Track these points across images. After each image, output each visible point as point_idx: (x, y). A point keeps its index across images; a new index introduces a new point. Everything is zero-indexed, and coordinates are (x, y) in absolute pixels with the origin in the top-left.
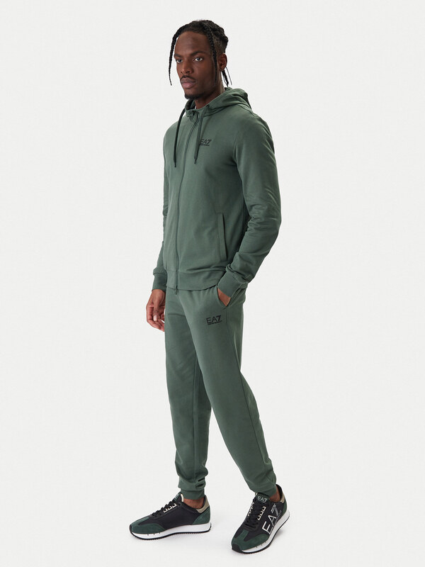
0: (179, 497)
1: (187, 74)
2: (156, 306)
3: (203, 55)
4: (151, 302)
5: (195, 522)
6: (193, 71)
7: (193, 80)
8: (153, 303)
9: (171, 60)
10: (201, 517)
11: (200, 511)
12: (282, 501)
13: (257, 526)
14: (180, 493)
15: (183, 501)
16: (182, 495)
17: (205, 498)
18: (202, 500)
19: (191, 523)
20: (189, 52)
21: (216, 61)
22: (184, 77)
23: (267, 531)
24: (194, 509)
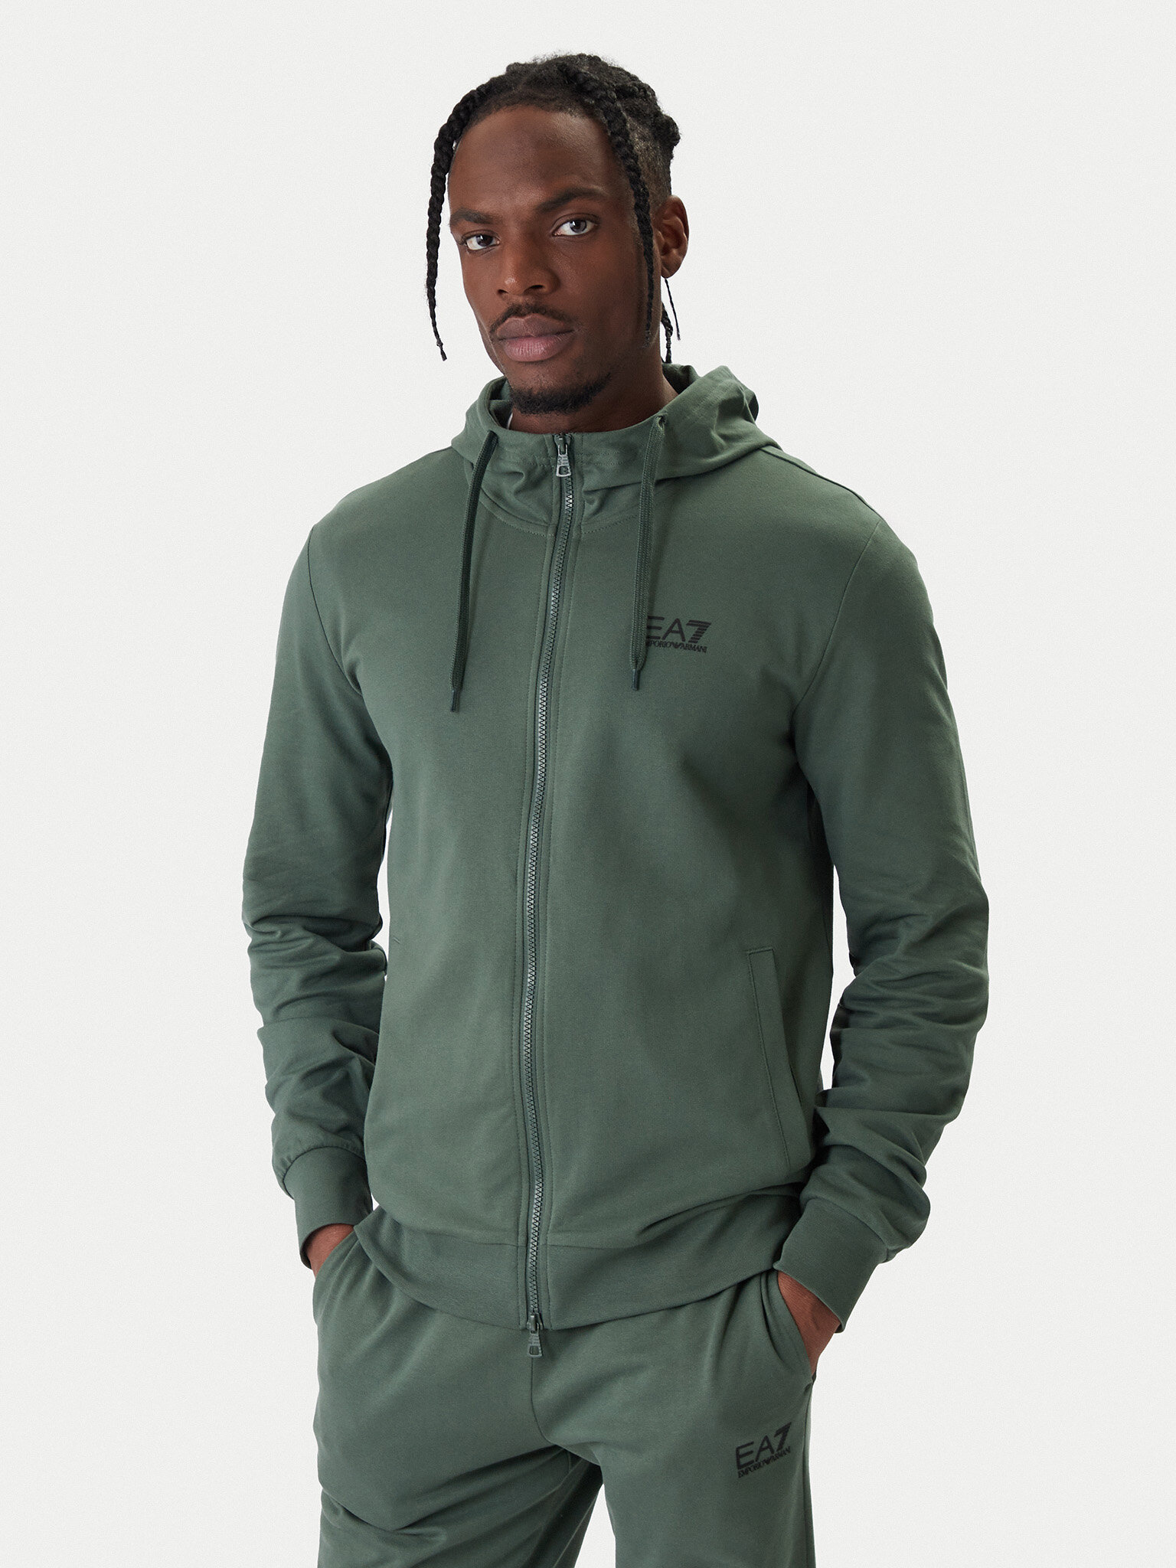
1: (530, 300)
3: (595, 207)
6: (556, 282)
7: (557, 325)
9: (433, 243)
20: (529, 197)
21: (646, 233)
22: (515, 311)
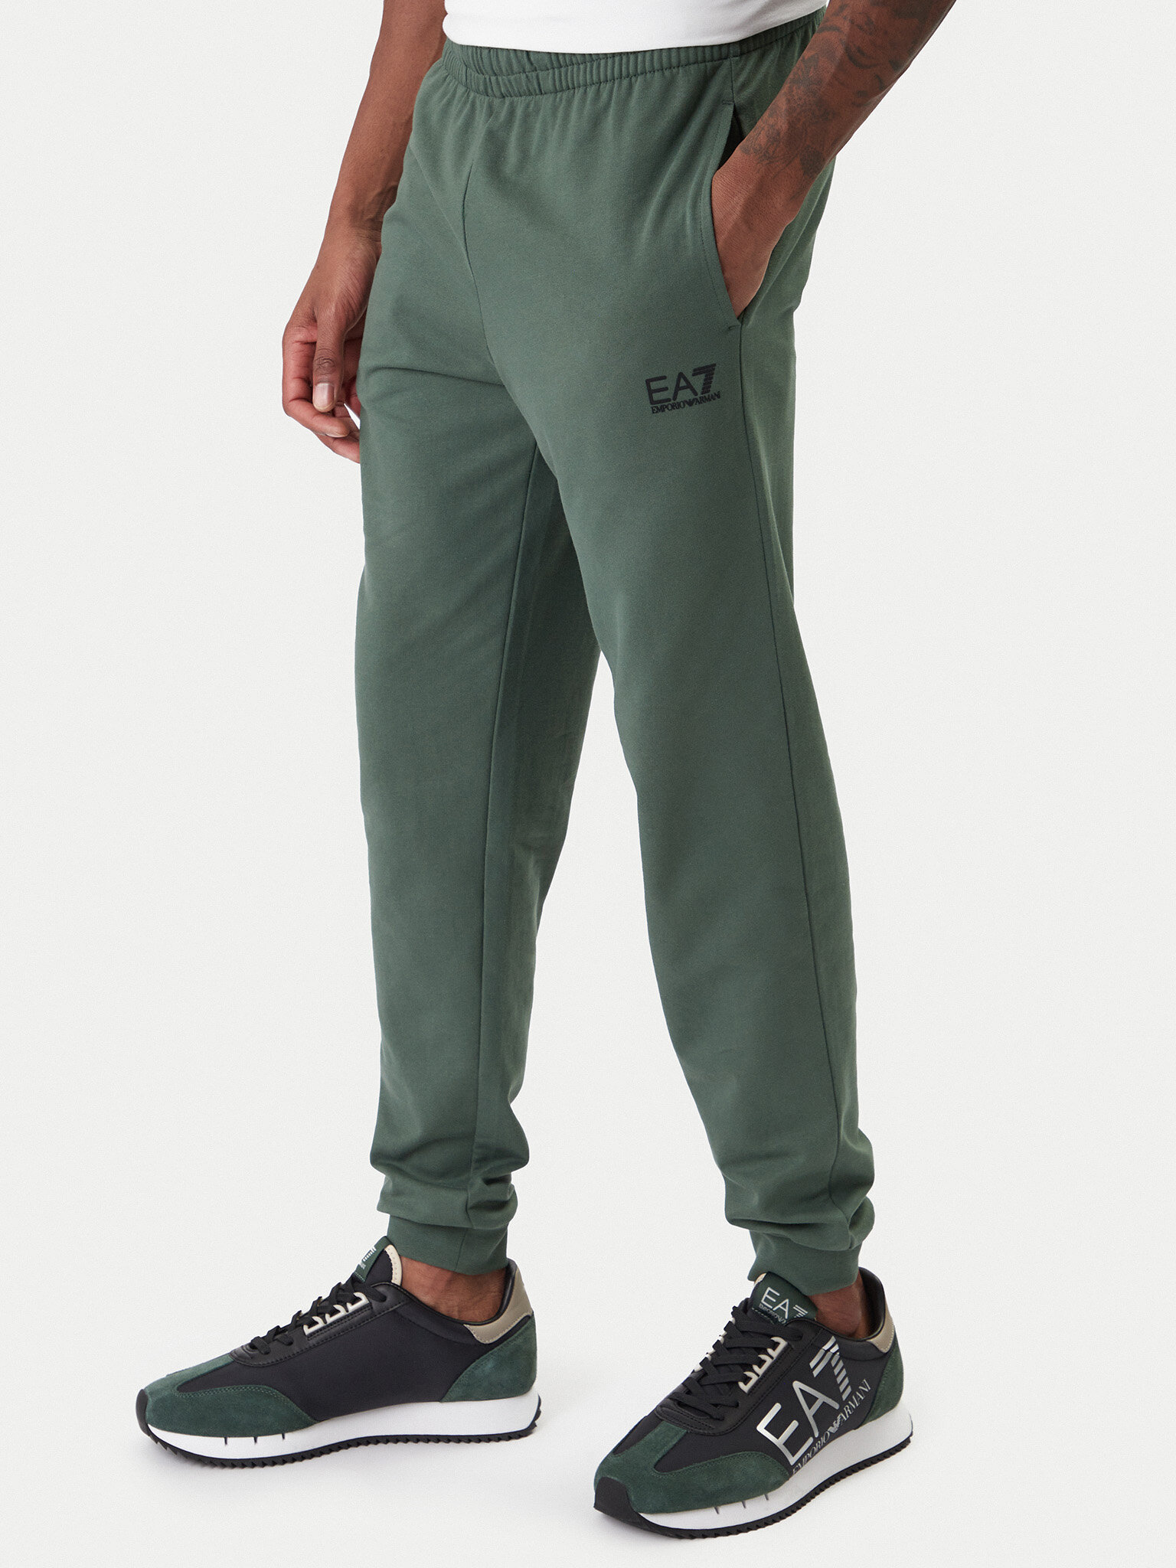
0: (379, 1262)
2: (327, 338)
4: (307, 314)
5: (455, 1389)
8: (313, 320)
10: (486, 1365)
11: (484, 1333)
12: (879, 1341)
13: (732, 1417)
14: (387, 1241)
15: (396, 1279)
16: (391, 1250)
17: (508, 1274)
18: (494, 1287)
19: (438, 1393)
23: (779, 1442)
24: (456, 1326)
